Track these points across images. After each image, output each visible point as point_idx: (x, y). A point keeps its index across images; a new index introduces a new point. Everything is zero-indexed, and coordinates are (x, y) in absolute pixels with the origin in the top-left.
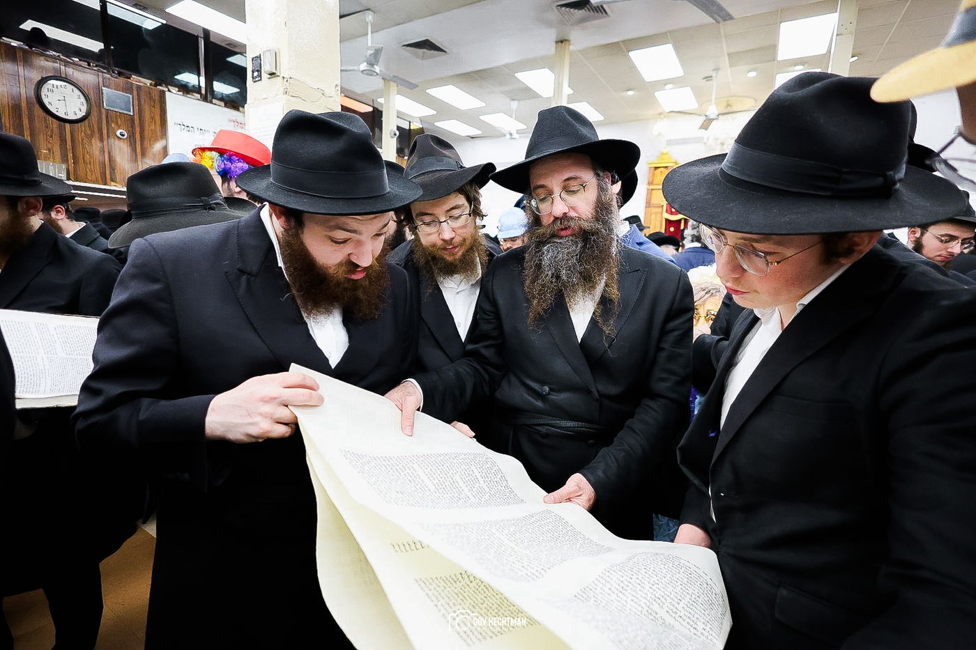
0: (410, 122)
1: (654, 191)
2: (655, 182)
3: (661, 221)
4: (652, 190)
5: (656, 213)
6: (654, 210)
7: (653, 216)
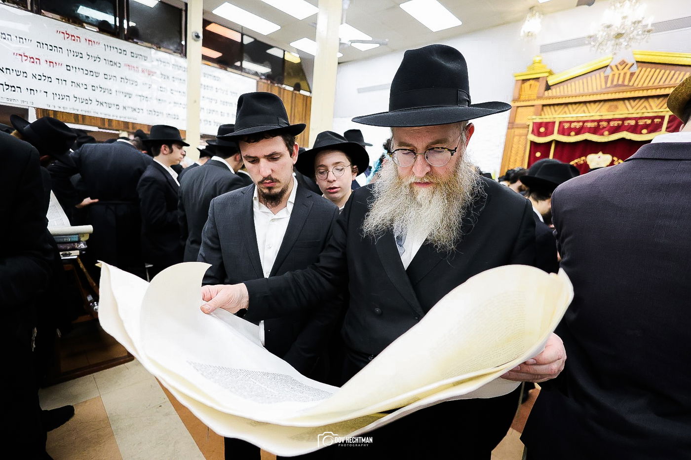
0: (284, 51)
1: (520, 110)
2: (522, 97)
3: (526, 144)
4: (518, 107)
5: (520, 136)
6: (518, 131)
7: (516, 139)
